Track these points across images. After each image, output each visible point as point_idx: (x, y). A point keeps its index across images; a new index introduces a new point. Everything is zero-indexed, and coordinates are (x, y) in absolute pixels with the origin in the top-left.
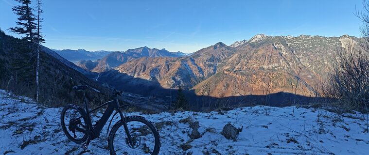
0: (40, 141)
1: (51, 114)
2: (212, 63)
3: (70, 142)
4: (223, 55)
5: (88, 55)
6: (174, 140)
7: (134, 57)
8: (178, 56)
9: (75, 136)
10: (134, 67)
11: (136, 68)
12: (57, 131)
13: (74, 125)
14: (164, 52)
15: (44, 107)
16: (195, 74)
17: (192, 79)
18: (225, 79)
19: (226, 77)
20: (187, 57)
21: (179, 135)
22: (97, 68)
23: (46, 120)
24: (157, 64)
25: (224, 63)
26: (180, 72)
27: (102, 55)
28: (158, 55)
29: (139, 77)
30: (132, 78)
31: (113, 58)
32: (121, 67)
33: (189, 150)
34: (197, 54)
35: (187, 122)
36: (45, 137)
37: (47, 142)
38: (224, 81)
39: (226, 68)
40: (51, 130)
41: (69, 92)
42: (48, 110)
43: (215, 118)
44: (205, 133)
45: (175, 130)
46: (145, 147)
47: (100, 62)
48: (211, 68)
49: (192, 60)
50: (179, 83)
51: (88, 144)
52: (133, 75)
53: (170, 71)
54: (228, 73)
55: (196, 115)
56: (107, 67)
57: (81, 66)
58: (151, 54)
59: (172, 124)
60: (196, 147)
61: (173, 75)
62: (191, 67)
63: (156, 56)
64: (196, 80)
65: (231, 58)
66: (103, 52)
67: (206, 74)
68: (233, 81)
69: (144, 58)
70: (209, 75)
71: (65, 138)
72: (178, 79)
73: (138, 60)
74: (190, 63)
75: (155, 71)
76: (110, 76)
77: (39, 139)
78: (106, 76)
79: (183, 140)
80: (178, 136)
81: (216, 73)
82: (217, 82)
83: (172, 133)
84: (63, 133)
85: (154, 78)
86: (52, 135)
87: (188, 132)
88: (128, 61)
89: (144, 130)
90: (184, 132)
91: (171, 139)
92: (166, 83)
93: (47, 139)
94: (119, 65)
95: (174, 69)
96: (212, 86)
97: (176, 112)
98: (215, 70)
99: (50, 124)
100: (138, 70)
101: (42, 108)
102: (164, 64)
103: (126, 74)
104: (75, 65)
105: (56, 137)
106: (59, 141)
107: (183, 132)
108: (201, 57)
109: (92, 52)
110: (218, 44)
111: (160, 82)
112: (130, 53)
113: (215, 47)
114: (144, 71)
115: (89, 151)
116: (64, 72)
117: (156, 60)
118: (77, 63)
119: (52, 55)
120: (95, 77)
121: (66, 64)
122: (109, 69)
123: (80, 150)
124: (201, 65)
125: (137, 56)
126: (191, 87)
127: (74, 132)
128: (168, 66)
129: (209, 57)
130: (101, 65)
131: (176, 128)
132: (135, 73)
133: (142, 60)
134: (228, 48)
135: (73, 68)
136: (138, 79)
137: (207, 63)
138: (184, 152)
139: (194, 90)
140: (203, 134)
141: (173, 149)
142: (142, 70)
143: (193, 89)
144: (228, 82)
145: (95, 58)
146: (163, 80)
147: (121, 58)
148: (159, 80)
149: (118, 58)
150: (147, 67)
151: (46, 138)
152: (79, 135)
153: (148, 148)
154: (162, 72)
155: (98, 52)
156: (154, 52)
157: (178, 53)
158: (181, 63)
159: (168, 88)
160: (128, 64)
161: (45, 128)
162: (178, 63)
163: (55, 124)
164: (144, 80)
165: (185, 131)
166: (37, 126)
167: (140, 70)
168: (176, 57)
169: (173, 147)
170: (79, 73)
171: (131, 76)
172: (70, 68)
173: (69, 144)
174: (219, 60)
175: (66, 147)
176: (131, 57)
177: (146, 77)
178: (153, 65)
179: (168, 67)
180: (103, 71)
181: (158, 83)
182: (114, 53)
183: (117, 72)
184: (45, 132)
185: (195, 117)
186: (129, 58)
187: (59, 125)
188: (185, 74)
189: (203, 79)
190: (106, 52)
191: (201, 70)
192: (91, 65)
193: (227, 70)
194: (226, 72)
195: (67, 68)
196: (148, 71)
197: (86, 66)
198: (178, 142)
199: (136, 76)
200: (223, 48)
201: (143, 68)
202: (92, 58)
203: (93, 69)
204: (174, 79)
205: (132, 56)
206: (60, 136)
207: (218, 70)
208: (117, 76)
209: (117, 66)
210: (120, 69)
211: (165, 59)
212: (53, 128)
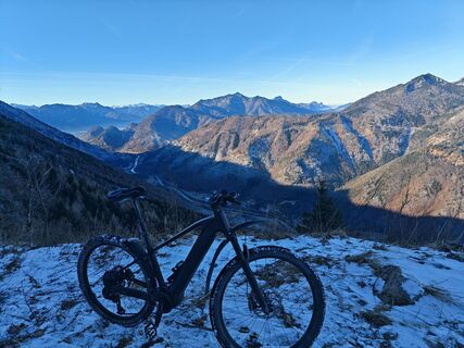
0: (29, 337)
1: (41, 264)
2: (397, 128)
3: (107, 326)
4: (431, 106)
5: (107, 115)
6: (341, 299)
7: (213, 117)
8: (312, 112)
9: (121, 310)
10: (215, 138)
11: (218, 140)
12: (67, 305)
13: (115, 283)
14: (279, 104)
15: (20, 249)
16: (350, 153)
17: (343, 164)
18: (431, 169)
19: (433, 165)
20: (334, 115)
21: (352, 288)
22: (131, 143)
23: (32, 280)
24: (263, 132)
25: (431, 127)
26: (315, 148)
27: (141, 115)
28: (266, 111)
29: (226, 159)
30: (211, 162)
31: (166, 119)
32: (185, 138)
33: (388, 327)
34: (360, 107)
35: (365, 261)
36: (37, 324)
37: (46, 336)
38: (426, 175)
39: (437, 140)
40: (51, 304)
41: (70, 205)
42: (32, 256)
43: (441, 267)
44: (421, 296)
45: (339, 278)
46: (283, 312)
47: (137, 130)
48: (394, 139)
49: (347, 121)
50: (312, 173)
51: (156, 325)
52: (211, 156)
53: (294, 146)
54: (440, 153)
55: (382, 248)
56: (155, 141)
57: (92, 142)
58: (251, 109)
59: (330, 263)
60: (403, 325)
61: (300, 154)
62: (343, 136)
63: (262, 113)
64: (352, 167)
65: (455, 114)
66: (142, 108)
67: (378, 153)
68: (454, 177)
69: (234, 117)
70: (388, 157)
71: (93, 318)
72: (311, 164)
73: (223, 123)
74: (340, 127)
75: (260, 146)
76: (163, 161)
77: (22, 333)
78: (155, 160)
79: (363, 303)
80: (349, 290)
81: (408, 152)
82: (407, 177)
83: (335, 284)
84: (86, 305)
85: (257, 161)
86: (58, 317)
87: (373, 286)
88: (199, 126)
89: (270, 275)
90: (362, 285)
91: (335, 297)
92: (283, 173)
93: (45, 329)
94: (182, 135)
95: (303, 140)
96: (392, 185)
97: (330, 237)
98: (403, 145)
99: (44, 288)
100: (223, 143)
101: (14, 251)
102: (280, 131)
103: (197, 155)
104: (78, 141)
105: (68, 320)
106: (78, 328)
107: (359, 283)
108: (368, 113)
109: (118, 109)
110: (418, 79)
111: (270, 170)
112: (203, 108)
113: (410, 87)
114: (236, 146)
115: (160, 340)
116: (52, 157)
117: (261, 121)
118: (82, 135)
119: (16, 119)
120: (128, 165)
121: (56, 139)
122: (161, 145)
123: (140, 341)
124: (368, 133)
125: (218, 115)
126: (341, 183)
127: (116, 299)
128: (288, 135)
129: (388, 114)
130: (142, 137)
131: (340, 273)
132: (216, 151)
133: (231, 122)
134: (450, 87)
135: (74, 146)
136: (224, 164)
137: (383, 129)
138: (374, 330)
139: (347, 191)
140: (418, 298)
141: (346, 320)
142: (231, 145)
143: (344, 187)
144: (440, 179)
145: (125, 121)
146: (276, 165)
147: (184, 120)
148: (268, 165)
149: (178, 120)
150: (241, 137)
151: (42, 327)
152: (132, 306)
153: (290, 314)
154: (275, 149)
155: (131, 106)
156: (257, 103)
157: (311, 105)
158: (318, 128)
159: (289, 183)
160: (200, 131)
161: (34, 300)
162: (311, 130)
163: (61, 288)
164: (236, 165)
165: (366, 282)
166: (11, 300)
167: (228, 144)
168: (308, 116)
169: (344, 314)
170: (90, 159)
171: (208, 158)
172: (67, 148)
173: (108, 331)
174: (419, 120)
175: (102, 341)
176: (205, 117)
177: (240, 158)
178: (256, 132)
179: (289, 137)
180: (146, 149)
181: (266, 171)
182: (167, 108)
183: (178, 151)
184: (37, 313)
185: (381, 253)
186: (201, 119)
187: (71, 289)
188: (328, 154)
189: (369, 166)
190: (150, 106)
191: (365, 145)
192: (117, 138)
193: (441, 147)
194: (435, 152)
195: (59, 148)
196: (244, 146)
197: (105, 140)
198: (352, 304)
199: (218, 158)
200: (434, 89)
201: (232, 140)
202: (119, 121)
203: (122, 146)
204: (300, 163)
205: (208, 114)
206: (79, 317)
207: (413, 147)
208: (179, 160)
209: (178, 138)
210: (185, 144)
211: (280, 120)
212: (56, 300)
